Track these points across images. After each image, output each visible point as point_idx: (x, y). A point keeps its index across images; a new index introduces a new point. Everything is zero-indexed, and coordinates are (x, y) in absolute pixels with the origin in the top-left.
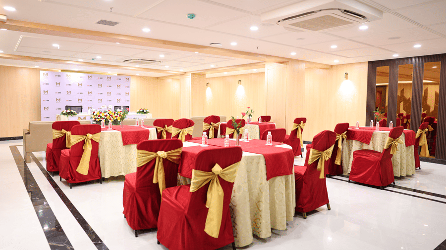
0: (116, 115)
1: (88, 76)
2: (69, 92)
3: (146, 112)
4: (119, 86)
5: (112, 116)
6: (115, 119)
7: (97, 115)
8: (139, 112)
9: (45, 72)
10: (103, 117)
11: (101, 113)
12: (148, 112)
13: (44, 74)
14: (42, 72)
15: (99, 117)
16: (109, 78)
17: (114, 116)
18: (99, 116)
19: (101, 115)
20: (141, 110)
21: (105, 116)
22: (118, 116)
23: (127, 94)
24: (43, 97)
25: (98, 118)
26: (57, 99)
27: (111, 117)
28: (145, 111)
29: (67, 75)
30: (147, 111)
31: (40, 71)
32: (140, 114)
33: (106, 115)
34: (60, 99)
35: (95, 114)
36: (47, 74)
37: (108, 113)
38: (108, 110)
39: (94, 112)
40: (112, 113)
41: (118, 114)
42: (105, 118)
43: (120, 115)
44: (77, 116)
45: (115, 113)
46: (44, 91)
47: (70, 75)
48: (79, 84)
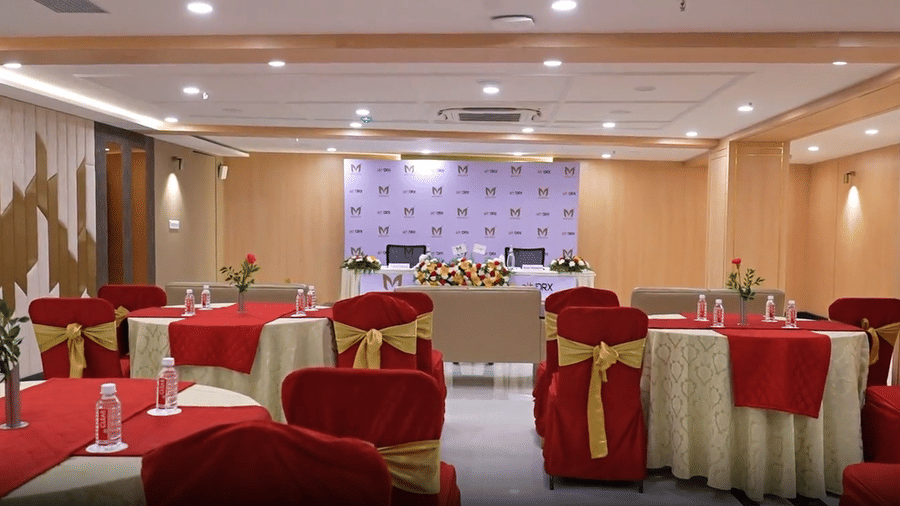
0: (481, 273)
1: (460, 167)
2: (409, 211)
3: (577, 268)
4: (543, 192)
5: (469, 275)
7: (427, 271)
8: (556, 267)
9: (356, 162)
10: (445, 277)
11: (440, 265)
12: (584, 267)
13: (353, 166)
14: (347, 163)
16: (517, 169)
17: (474, 275)
18: (434, 274)
19: (439, 271)
20: (562, 262)
21: (450, 275)
22: (488, 275)
23: (569, 213)
24: (351, 223)
26: (380, 228)
27: (465, 277)
28: (572, 264)
29: (406, 167)
30: (581, 263)
31: (346, 161)
32: (556, 273)
33: (453, 273)
34: (387, 228)
35: (424, 268)
36: (359, 166)
37: (460, 268)
38: (459, 260)
39: (423, 264)
40: (471, 266)
41: (486, 271)
42: (451, 279)
43: (492, 274)
44: (379, 272)
45: (479, 267)
46: (352, 209)
47: (413, 167)
48: (434, 189)
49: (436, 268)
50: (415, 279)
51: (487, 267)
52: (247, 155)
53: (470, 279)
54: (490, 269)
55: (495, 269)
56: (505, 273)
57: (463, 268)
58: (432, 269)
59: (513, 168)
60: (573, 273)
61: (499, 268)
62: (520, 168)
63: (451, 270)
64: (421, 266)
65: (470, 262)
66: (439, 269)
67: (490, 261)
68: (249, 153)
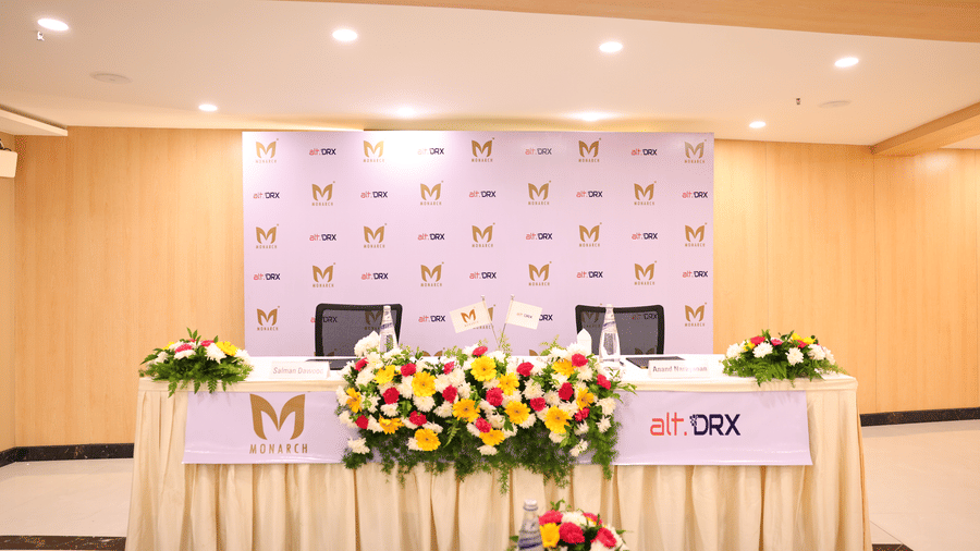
0: (533, 390)
2: (373, 234)
3: (807, 369)
4: (644, 191)
5: (495, 397)
6: (528, 421)
7: (374, 387)
8: (746, 364)
10: (425, 403)
11: (409, 370)
12: (824, 364)
13: (259, 145)
14: (249, 139)
15: (390, 409)
17: (512, 398)
18: (392, 396)
19: (406, 387)
20: (764, 350)
21: (439, 398)
22: (553, 397)
23: (695, 233)
25: (378, 414)
27: (485, 404)
28: (795, 357)
29: (366, 144)
30: (818, 352)
31: (247, 137)
32: (748, 382)
33: (448, 395)
35: (364, 378)
36: (273, 145)
37: (470, 378)
38: (469, 351)
39: (363, 364)
40: (501, 369)
41: (547, 387)
42: (444, 410)
43: (567, 394)
44: (235, 387)
45: (525, 372)
46: (259, 231)
47: (380, 145)
48: (424, 188)
49: (398, 379)
50: (340, 410)
51: (548, 372)
52: (64, 133)
53: (501, 410)
54: (560, 379)
55: (573, 378)
56: (603, 387)
57: (479, 378)
58: (385, 383)
59: (582, 145)
60: (799, 383)
61: (586, 373)
62: (596, 145)
63: (441, 384)
64: (355, 372)
65: (500, 356)
66: (407, 381)
67: (556, 352)
68: (69, 128)
